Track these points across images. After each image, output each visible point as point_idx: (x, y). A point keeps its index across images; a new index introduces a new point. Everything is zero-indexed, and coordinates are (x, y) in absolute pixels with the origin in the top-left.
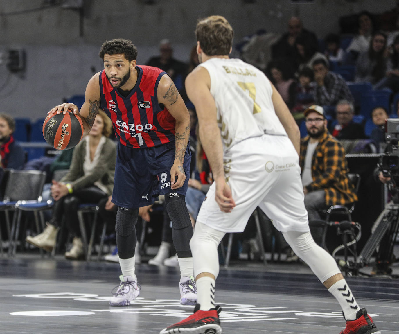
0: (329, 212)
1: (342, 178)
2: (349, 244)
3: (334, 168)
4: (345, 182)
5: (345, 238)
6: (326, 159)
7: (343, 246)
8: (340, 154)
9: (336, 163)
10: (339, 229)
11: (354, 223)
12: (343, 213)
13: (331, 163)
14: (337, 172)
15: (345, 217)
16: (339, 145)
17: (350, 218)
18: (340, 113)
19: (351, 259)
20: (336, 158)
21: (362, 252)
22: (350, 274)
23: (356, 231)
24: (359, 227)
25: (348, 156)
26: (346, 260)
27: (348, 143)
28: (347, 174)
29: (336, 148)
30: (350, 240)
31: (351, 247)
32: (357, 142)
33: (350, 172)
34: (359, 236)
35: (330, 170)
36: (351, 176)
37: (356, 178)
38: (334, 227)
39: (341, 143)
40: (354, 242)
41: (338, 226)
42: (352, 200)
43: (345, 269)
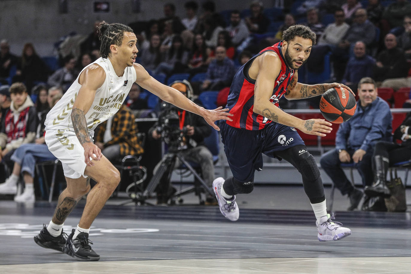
0: (124, 160)
1: (131, 136)
2: (138, 183)
3: (124, 129)
4: (134, 139)
5: (135, 178)
6: (119, 123)
7: (133, 184)
8: (130, 119)
9: (125, 126)
10: (130, 172)
11: (141, 167)
12: (134, 161)
13: (122, 125)
14: (126, 132)
15: (135, 164)
16: (130, 113)
17: (138, 164)
19: (140, 194)
20: (126, 122)
21: (147, 188)
22: (139, 204)
23: (143, 173)
24: (145, 170)
25: (137, 120)
26: (136, 194)
28: (136, 133)
29: (127, 115)
30: (138, 179)
31: (140, 184)
32: (143, 112)
34: (145, 177)
35: (121, 131)
36: (139, 135)
37: (142, 137)
38: (127, 171)
40: (141, 181)
41: (129, 170)
42: (139, 152)
43: (135, 200)
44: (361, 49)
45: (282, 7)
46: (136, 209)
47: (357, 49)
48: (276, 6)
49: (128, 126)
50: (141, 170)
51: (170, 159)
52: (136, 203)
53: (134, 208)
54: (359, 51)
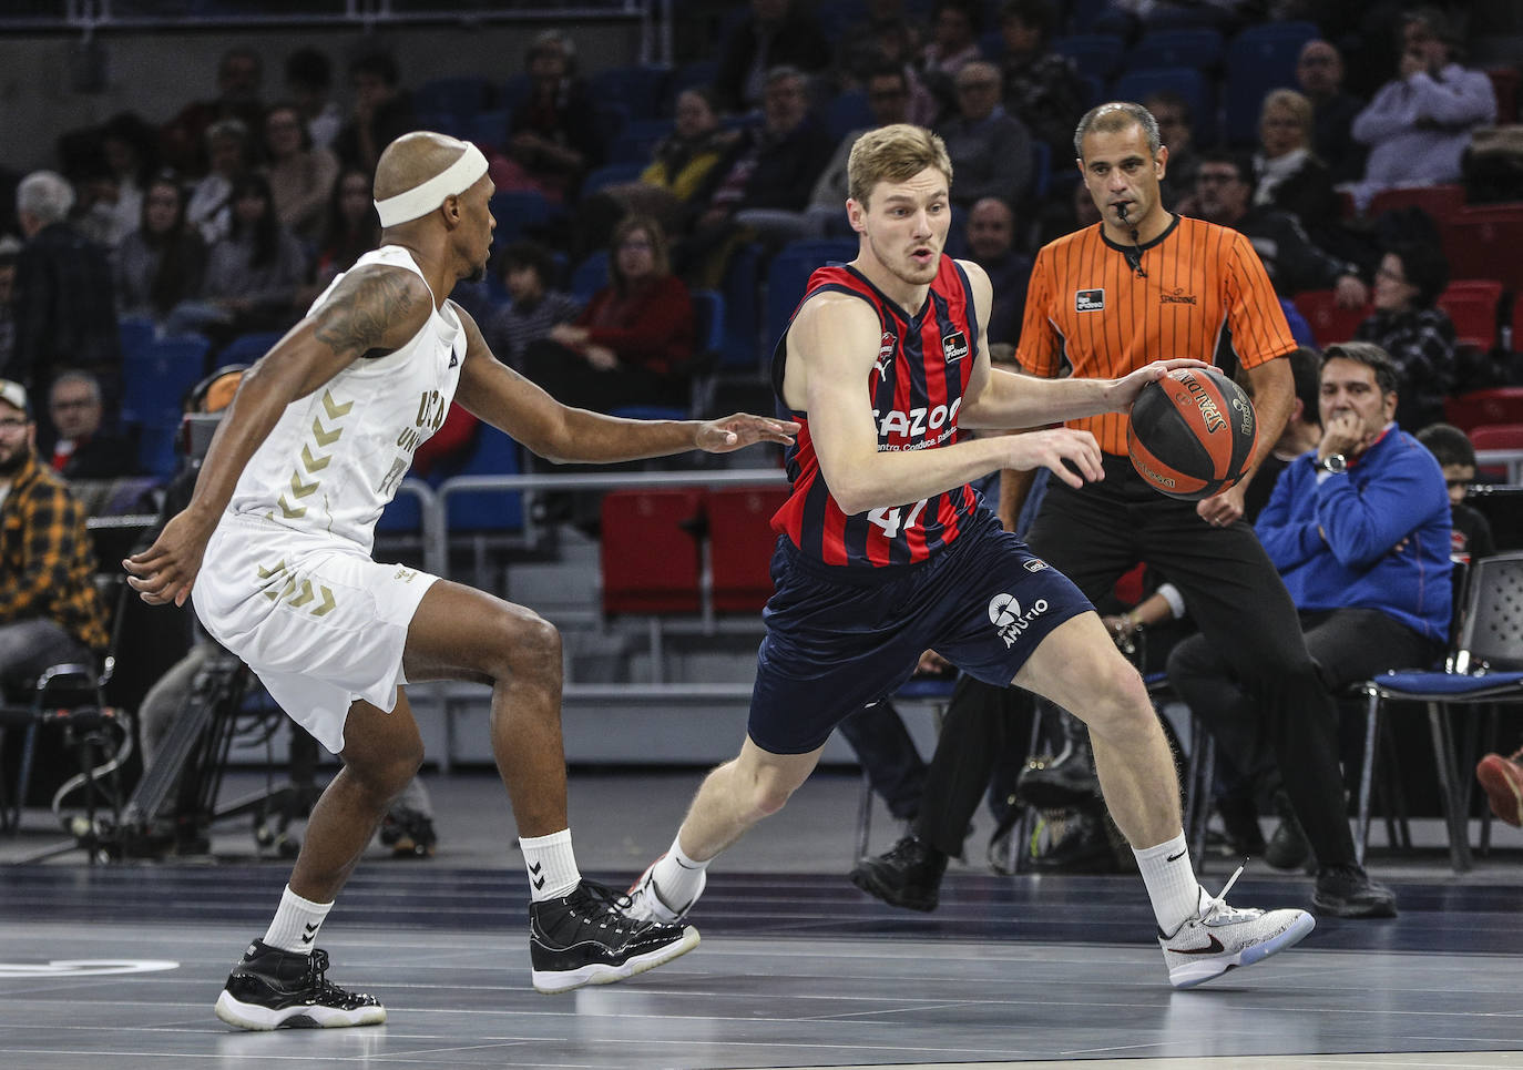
0: (42, 683)
1: (74, 587)
2: (98, 773)
3: (51, 559)
4: (85, 598)
5: (87, 756)
6: (29, 536)
7: (80, 779)
8: (69, 518)
9: (56, 546)
10: (69, 731)
11: (110, 713)
12: (81, 686)
13: (41, 546)
14: (59, 572)
15: (89, 698)
16: (67, 494)
17: (101, 697)
18: (64, 405)
19: (108, 815)
20: (56, 532)
21: (135, 796)
22: (103, 857)
23: (119, 736)
24: (124, 723)
26: (90, 818)
27: (92, 488)
28: (92, 576)
29: (59, 503)
30: (103, 762)
31: (106, 778)
32: (118, 486)
33: (100, 570)
34: (127, 748)
35: (37, 566)
37: (114, 587)
38: (55, 728)
39: (74, 488)
40: (112, 766)
41: (64, 722)
43: (88, 843)
44: (997, 226)
45: (667, 64)
46: (93, 881)
47: (980, 226)
48: (644, 59)
49: (67, 546)
50: (111, 722)
51: (227, 679)
52: (93, 855)
53: (83, 874)
54: (988, 233)
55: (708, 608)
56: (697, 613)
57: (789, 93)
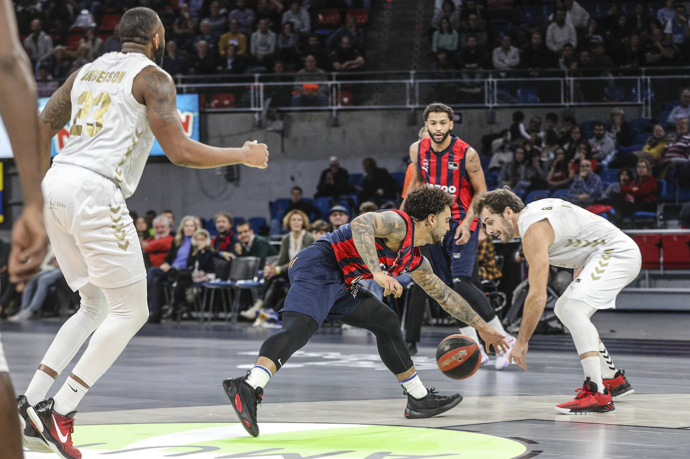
1: (489, 259)
3: (483, 251)
4: (492, 262)
9: (484, 248)
11: (500, 293)
12: (491, 286)
14: (485, 255)
15: (493, 289)
17: (496, 289)
21: (508, 315)
23: (502, 299)
24: (504, 296)
28: (494, 256)
34: (504, 303)
36: (497, 257)
37: (500, 259)
40: (500, 308)
42: (497, 276)
45: (650, 117)
48: (643, 116)
49: (487, 248)
50: (500, 296)
55: (662, 267)
56: (659, 268)
57: (683, 123)
